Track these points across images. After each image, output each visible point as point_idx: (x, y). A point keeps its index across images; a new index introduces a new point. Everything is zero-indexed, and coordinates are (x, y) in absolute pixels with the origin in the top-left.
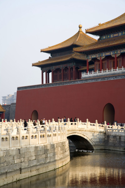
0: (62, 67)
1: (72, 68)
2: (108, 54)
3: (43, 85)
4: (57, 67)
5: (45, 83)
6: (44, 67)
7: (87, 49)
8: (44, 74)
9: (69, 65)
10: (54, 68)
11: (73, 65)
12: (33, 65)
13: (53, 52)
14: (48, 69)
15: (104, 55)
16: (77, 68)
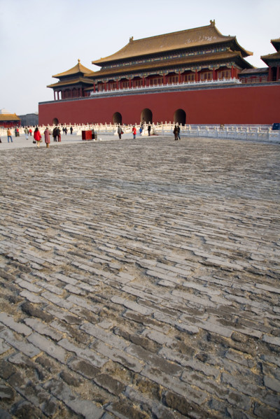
0: (71, 88)
1: (79, 89)
2: (111, 79)
3: (55, 101)
4: (67, 88)
5: (57, 99)
6: (56, 88)
7: (97, 75)
8: (56, 93)
9: (77, 87)
10: (64, 89)
11: (80, 86)
12: (48, 87)
13: (61, 78)
14: (59, 89)
15: (108, 80)
16: (83, 89)
